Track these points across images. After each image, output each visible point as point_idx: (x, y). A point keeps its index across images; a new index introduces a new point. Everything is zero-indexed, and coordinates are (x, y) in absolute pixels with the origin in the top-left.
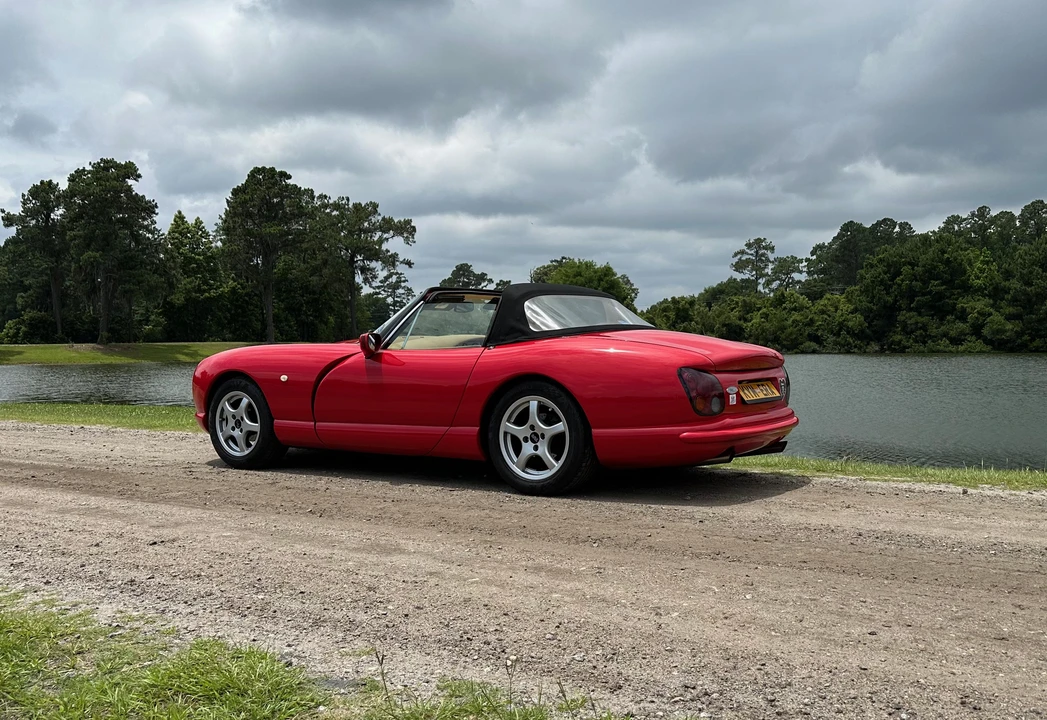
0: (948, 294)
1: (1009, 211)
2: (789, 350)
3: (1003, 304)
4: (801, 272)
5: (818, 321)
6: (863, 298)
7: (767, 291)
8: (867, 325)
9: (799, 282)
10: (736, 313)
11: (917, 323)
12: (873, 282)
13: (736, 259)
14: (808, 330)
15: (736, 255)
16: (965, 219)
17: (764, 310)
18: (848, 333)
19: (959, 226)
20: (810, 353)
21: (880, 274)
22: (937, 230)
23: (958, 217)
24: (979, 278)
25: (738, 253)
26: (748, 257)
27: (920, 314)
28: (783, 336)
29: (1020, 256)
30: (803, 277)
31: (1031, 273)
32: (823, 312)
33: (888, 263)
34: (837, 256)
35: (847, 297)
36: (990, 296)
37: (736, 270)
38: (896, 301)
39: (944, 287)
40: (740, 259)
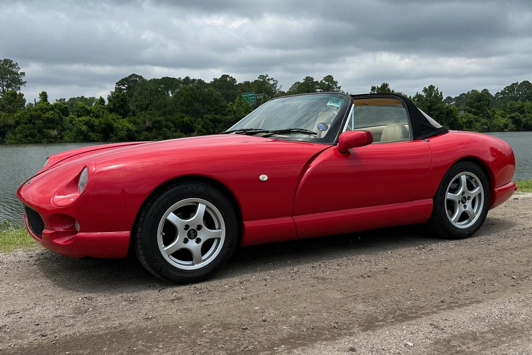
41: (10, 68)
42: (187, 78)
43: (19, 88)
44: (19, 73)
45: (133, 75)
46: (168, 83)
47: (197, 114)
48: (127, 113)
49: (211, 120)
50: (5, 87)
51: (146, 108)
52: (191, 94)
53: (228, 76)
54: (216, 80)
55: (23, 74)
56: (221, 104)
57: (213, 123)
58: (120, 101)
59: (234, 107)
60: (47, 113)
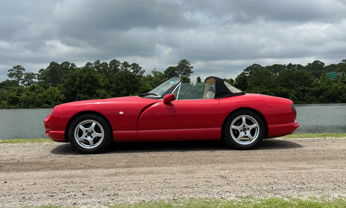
0: (93, 88)
1: (105, 62)
2: (38, 107)
3: (111, 91)
4: (36, 79)
5: (48, 96)
6: (65, 88)
7: (23, 85)
8: (66, 98)
9: (35, 82)
10: (15, 93)
11: (84, 97)
12: (68, 83)
13: (9, 73)
14: (45, 100)
15: (9, 71)
16: (92, 64)
17: (27, 92)
18: (60, 101)
19: (91, 66)
20: (46, 108)
21: (70, 80)
22: (83, 67)
23: (90, 63)
24: (102, 83)
25: (10, 70)
26: (14, 72)
27: (84, 94)
28: (35, 102)
29: (115, 77)
30: (37, 81)
31: (118, 82)
32: (50, 93)
33: (73, 77)
34: (49, 74)
35: (58, 88)
36: (106, 89)
37: (9, 77)
38: (76, 90)
39: (91, 85)
40: (11, 72)
41: (186, 65)
42: (290, 64)
43: (190, 75)
44: (190, 67)
45: (254, 65)
46: (276, 68)
47: (291, 87)
48: (246, 87)
49: (301, 91)
50: (182, 75)
51: (258, 84)
52: (288, 75)
53: (319, 61)
54: (309, 64)
55: (192, 67)
56: (309, 80)
57: (303, 93)
58: (242, 81)
59: (319, 82)
60: (200, 89)
